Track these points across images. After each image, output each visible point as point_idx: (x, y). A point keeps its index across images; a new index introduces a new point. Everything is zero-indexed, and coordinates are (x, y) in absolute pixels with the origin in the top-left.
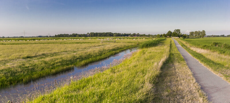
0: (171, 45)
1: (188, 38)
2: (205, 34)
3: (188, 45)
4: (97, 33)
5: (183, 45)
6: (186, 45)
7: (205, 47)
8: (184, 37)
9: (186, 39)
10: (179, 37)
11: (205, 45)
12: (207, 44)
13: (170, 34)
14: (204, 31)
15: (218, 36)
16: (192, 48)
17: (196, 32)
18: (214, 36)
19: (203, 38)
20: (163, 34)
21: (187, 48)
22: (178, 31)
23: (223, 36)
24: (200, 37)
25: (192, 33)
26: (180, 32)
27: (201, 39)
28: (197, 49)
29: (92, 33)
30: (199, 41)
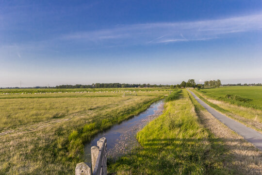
0: (190, 97)
1: (203, 88)
2: (220, 84)
3: (205, 97)
4: (103, 84)
5: (201, 98)
6: (203, 97)
7: (220, 99)
8: (199, 87)
9: (201, 90)
10: (194, 88)
11: (220, 96)
12: (222, 96)
13: (184, 85)
14: (219, 81)
15: (235, 85)
16: (209, 100)
17: (211, 82)
18: (231, 85)
19: (218, 87)
20: (176, 85)
21: (205, 100)
22: (193, 81)
23: (240, 85)
24: (216, 87)
25: (207, 83)
26: (194, 82)
27: (217, 89)
28: (213, 101)
29: (97, 84)
30: (214, 91)
